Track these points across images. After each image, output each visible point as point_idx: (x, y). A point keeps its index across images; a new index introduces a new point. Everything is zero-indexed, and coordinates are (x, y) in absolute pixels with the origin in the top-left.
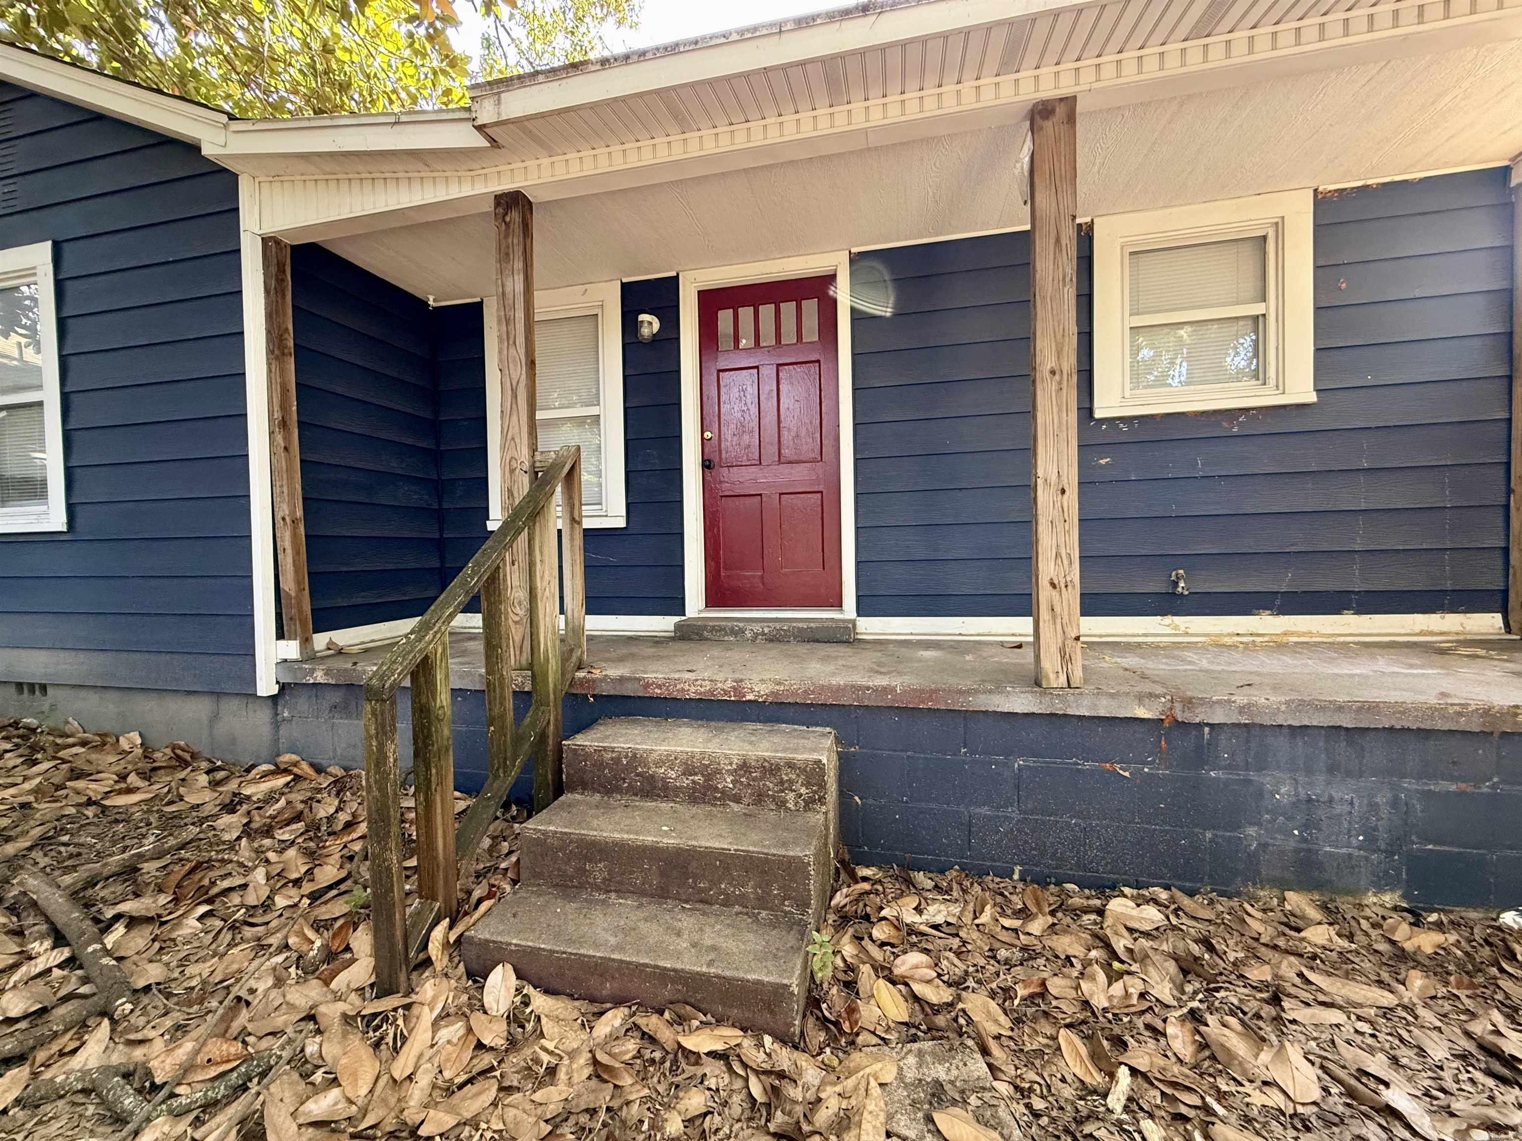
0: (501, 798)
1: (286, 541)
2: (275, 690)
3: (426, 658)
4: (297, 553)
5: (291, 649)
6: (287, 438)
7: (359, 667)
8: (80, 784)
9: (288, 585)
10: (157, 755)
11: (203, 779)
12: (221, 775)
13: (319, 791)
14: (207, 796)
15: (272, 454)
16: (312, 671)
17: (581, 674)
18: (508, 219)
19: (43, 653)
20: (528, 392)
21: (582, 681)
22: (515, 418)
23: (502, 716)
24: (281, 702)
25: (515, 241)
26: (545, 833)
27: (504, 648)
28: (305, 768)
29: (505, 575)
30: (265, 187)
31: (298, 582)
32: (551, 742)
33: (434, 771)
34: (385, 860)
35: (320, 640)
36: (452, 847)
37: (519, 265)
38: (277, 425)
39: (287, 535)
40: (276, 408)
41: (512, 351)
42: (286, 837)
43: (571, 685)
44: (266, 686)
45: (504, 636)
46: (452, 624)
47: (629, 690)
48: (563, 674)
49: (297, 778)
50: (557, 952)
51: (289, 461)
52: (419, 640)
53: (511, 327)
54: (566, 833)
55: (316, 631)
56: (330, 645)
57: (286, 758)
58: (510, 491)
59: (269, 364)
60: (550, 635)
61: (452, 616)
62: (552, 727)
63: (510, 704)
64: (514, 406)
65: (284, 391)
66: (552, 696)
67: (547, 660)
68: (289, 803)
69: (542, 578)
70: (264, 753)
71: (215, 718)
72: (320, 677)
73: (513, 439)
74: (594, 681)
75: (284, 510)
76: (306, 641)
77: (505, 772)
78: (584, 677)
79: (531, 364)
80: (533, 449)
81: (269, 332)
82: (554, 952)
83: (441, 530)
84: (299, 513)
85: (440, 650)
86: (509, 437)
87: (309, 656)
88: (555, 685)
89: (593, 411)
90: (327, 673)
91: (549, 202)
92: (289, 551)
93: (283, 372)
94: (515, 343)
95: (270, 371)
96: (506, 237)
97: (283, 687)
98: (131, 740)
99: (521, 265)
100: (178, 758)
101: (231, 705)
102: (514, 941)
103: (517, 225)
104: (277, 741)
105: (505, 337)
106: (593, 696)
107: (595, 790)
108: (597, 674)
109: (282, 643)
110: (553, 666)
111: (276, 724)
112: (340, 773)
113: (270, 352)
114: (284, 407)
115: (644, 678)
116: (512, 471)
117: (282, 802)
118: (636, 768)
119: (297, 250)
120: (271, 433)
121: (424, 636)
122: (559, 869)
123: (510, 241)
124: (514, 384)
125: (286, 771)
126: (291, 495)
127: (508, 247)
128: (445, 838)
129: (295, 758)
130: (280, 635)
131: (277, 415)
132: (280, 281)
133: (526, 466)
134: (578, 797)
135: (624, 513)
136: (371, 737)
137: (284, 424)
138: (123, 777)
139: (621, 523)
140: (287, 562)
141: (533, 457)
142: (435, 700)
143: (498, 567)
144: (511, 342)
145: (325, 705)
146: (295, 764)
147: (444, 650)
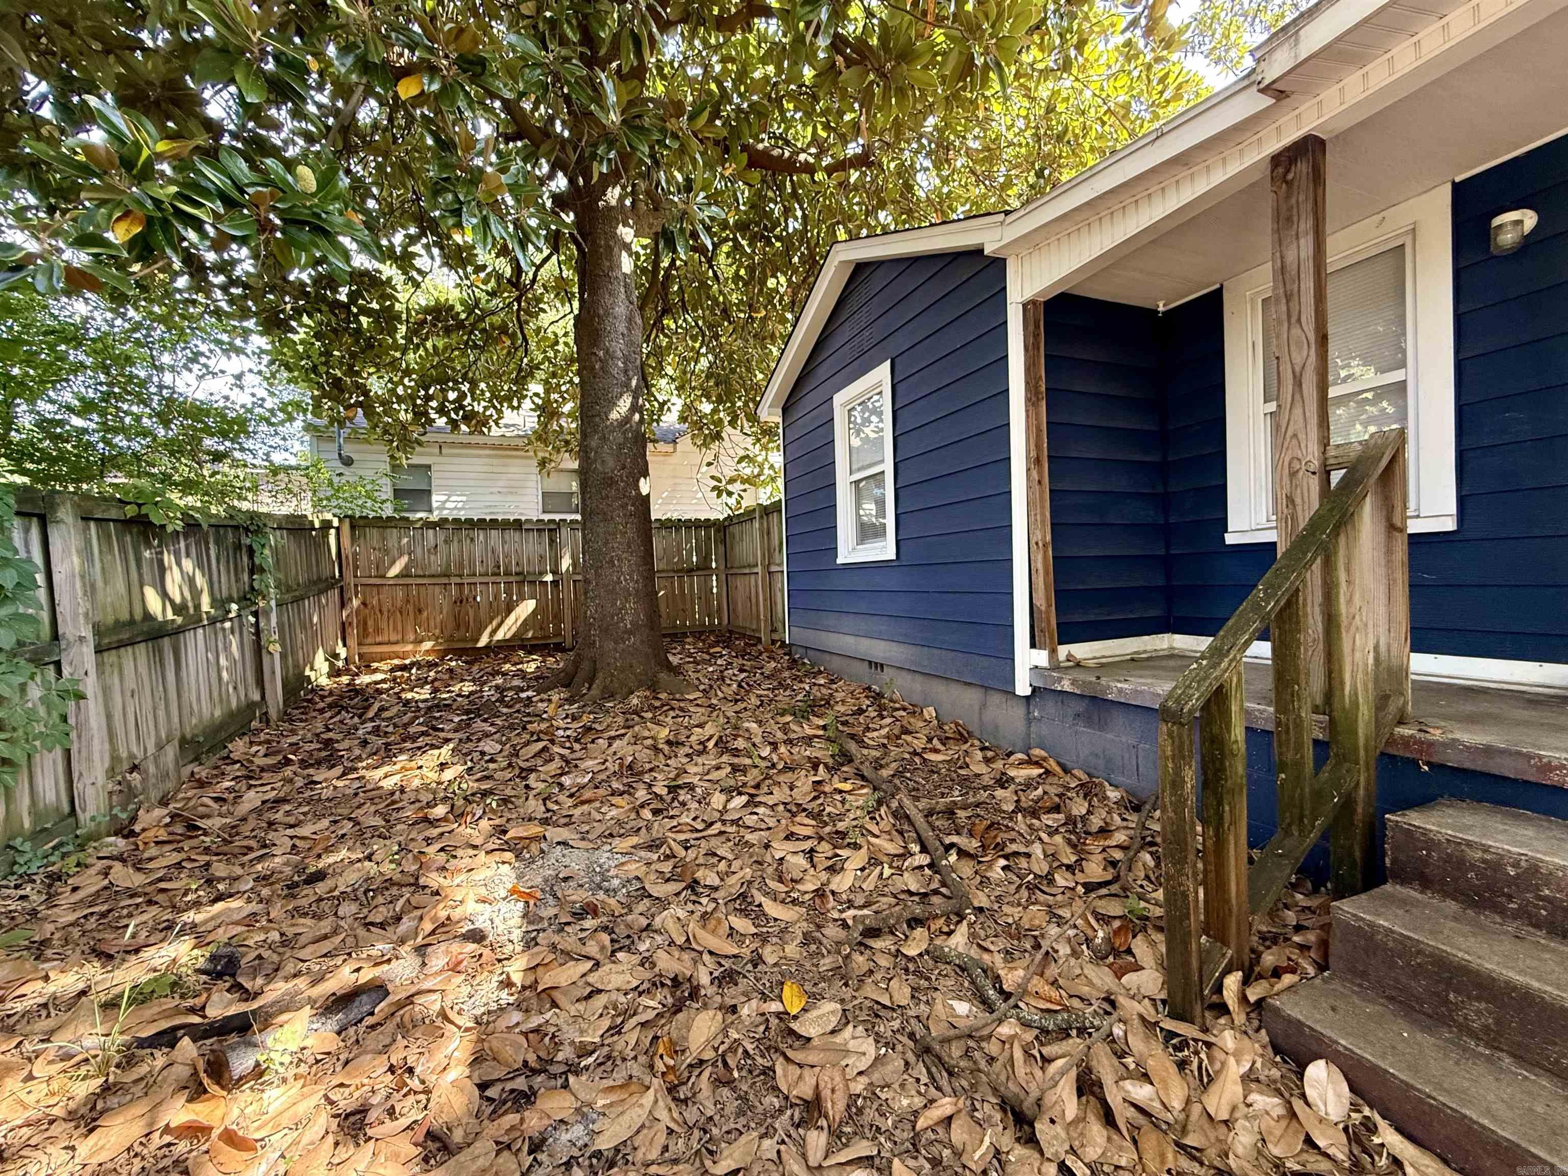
0: (1297, 859)
1: (1039, 564)
2: (1028, 692)
3: (1221, 687)
4: (1046, 573)
5: (1041, 658)
6: (1040, 473)
7: (1103, 681)
8: (908, 738)
9: (1040, 602)
10: (946, 728)
11: (979, 755)
12: (990, 754)
13: (1069, 789)
14: (982, 769)
15: (1029, 487)
16: (1060, 680)
17: (1405, 731)
18: (1290, 176)
19: (882, 643)
20: (1318, 374)
21: (1406, 742)
22: (1298, 411)
23: (1300, 764)
24: (1032, 702)
25: (1302, 198)
26: (1371, 925)
27: (1303, 685)
28: (1052, 765)
29: (1305, 600)
30: (1026, 259)
31: (1048, 599)
32: (1360, 810)
33: (1227, 808)
34: (1180, 885)
35: (1063, 650)
36: (1244, 897)
37: (1306, 225)
38: (1034, 462)
39: (1040, 558)
40: (1032, 447)
41: (1296, 331)
42: (1050, 823)
43: (1387, 743)
44: (1023, 688)
45: (1303, 671)
46: (1248, 653)
47: (1506, 768)
48: (1377, 727)
49: (1047, 772)
50: (1418, 1090)
51: (1042, 492)
52: (1215, 666)
53: (1294, 305)
54: (1409, 938)
55: (1060, 643)
56: (1070, 657)
57: (1037, 752)
58: (1290, 500)
59: (1027, 411)
60: (1360, 676)
61: (1247, 644)
62: (1362, 792)
63: (1309, 752)
64: (1297, 396)
65: (1039, 430)
66: (1362, 753)
67: (1355, 704)
68: (1045, 793)
69: (1350, 601)
70: (1020, 744)
71: (983, 706)
72: (1066, 686)
73: (1295, 436)
74: (1431, 744)
75: (1038, 536)
76: (1053, 652)
77: (1300, 831)
78: (1411, 736)
79: (1323, 339)
80: (1325, 443)
81: (1027, 383)
82: (1413, 1087)
83: (1168, 546)
84: (1049, 538)
85: (1235, 680)
86: (1289, 433)
87: (1055, 666)
88: (1367, 740)
89: (1396, 376)
90: (1074, 682)
91: (1351, 129)
92: (1041, 572)
93: (1037, 415)
94: (1299, 320)
95: (1027, 416)
96: (1288, 197)
97: (1035, 690)
98: (929, 712)
99: (1310, 223)
100: (960, 734)
101: (995, 699)
102: (1343, 1042)
103: (1304, 178)
104: (1028, 735)
105: (1285, 317)
106: (1428, 763)
107: (1446, 894)
108: (1436, 735)
109: (1034, 651)
110: (1365, 713)
111: (1029, 720)
112: (1085, 778)
113: (1028, 400)
114: (1038, 447)
115: (1540, 757)
116: (1293, 474)
117: (1040, 791)
118: (1538, 888)
119: (1048, 304)
120: (1028, 470)
121: (1219, 664)
122: (1396, 980)
123: (1293, 201)
124: (1297, 369)
125: (1037, 764)
126: (1043, 522)
127: (1290, 209)
128: (1238, 884)
129: (1043, 753)
130: (1033, 645)
131: (1033, 454)
132: (1036, 336)
133: (1315, 464)
134: (1413, 893)
135: (1453, 510)
136: (1167, 758)
137: (1038, 461)
138: (930, 740)
139: (1450, 525)
140: (1040, 582)
141: (1324, 453)
142: (1229, 732)
143: (1298, 590)
144: (1293, 320)
145: (1070, 711)
146: (1044, 759)
147: (1239, 680)
